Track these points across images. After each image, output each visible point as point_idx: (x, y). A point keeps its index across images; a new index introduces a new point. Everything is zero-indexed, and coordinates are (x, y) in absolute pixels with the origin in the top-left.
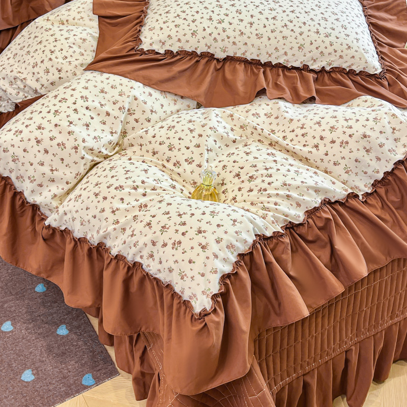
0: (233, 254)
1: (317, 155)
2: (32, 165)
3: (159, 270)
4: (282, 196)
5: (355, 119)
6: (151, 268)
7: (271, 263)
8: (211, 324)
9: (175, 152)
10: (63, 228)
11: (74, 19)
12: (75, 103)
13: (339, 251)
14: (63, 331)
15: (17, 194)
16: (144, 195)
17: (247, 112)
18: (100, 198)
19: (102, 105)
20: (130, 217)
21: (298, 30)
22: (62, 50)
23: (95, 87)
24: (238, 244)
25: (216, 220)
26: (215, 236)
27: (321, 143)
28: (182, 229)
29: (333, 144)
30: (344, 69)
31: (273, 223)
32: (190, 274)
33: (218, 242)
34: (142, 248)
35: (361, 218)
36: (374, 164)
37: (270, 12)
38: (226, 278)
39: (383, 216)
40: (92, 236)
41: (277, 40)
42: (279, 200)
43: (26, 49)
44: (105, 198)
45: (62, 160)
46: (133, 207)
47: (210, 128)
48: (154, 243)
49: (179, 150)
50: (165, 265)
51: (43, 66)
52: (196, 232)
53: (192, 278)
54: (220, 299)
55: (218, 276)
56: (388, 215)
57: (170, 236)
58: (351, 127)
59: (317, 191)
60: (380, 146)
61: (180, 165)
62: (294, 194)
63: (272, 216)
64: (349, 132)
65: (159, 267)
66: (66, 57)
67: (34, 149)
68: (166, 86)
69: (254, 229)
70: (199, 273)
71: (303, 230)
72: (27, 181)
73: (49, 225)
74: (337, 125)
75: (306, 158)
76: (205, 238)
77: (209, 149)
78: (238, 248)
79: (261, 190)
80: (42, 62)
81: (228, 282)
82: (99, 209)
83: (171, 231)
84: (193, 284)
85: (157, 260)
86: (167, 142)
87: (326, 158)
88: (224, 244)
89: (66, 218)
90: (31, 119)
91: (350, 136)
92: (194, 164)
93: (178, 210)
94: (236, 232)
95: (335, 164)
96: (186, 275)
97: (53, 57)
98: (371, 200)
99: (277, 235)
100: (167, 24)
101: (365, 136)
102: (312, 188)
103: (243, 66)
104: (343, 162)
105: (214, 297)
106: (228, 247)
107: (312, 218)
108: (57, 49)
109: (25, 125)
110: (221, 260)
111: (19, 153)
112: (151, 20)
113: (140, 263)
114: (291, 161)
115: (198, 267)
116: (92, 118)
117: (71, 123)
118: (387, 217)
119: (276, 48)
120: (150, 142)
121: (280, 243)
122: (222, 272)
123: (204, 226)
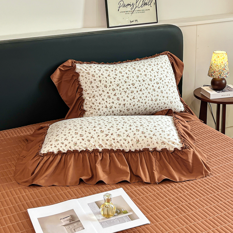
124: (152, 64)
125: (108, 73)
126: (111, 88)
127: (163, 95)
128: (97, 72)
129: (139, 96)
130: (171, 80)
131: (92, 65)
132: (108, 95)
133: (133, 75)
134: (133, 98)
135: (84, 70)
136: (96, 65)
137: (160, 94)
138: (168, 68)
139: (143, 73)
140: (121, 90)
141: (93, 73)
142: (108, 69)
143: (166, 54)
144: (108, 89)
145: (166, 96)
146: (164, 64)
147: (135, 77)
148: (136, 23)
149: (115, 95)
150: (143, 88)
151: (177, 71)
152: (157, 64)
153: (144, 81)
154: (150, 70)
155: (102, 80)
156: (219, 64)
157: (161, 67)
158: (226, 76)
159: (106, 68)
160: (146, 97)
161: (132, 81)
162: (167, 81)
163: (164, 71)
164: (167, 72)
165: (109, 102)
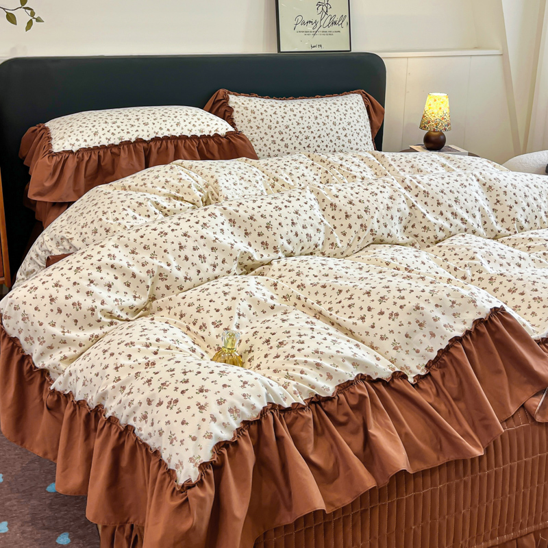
0: (235, 419)
1: (361, 327)
3: (150, 434)
4: (310, 364)
5: (409, 289)
6: (142, 432)
7: (283, 437)
8: (194, 499)
9: (203, 313)
10: (67, 393)
11: (136, 185)
13: (374, 436)
14: (64, 539)
16: (156, 353)
17: (292, 282)
18: (107, 354)
20: (133, 373)
22: (115, 212)
24: (244, 409)
25: (224, 380)
26: (218, 397)
27: (369, 314)
28: (183, 387)
29: (381, 316)
31: (295, 393)
32: (179, 437)
33: (219, 403)
34: (136, 408)
35: (410, 404)
36: (428, 342)
38: (223, 446)
39: (436, 404)
40: (92, 397)
42: (306, 369)
43: (81, 211)
44: (112, 354)
46: (139, 364)
47: (246, 292)
48: (149, 402)
49: (208, 312)
50: (157, 427)
52: (198, 391)
53: (181, 441)
54: (211, 471)
55: (213, 442)
56: (443, 404)
57: (170, 392)
58: (403, 298)
59: (355, 364)
60: (434, 320)
61: (206, 328)
62: (326, 364)
63: (295, 386)
64: (401, 302)
65: (150, 429)
66: (118, 219)
69: (267, 395)
70: (190, 436)
71: (332, 407)
73: (54, 389)
74: (388, 295)
75: (351, 331)
76: (206, 398)
77: (241, 313)
78: (243, 413)
79: (288, 357)
80: (92, 222)
81: (225, 451)
82: (103, 366)
83: (171, 387)
84: (181, 450)
85: (149, 421)
86: (197, 304)
87: (372, 332)
88: (226, 406)
89: (71, 379)
91: (401, 307)
92: (221, 328)
93: (184, 367)
94: (244, 395)
95: (382, 338)
96: (175, 438)
97: (104, 218)
98: (423, 384)
99: (296, 407)
101: (418, 308)
102: (349, 359)
104: (391, 337)
105: (203, 466)
106: (231, 411)
107: (344, 394)
108: (110, 211)
110: (219, 425)
113: (132, 427)
114: (332, 330)
118: (443, 407)
120: (179, 304)
121: (300, 418)
122: (219, 438)
123: (207, 385)
124: (339, 103)
125: (274, 110)
126: (277, 130)
127: (352, 145)
128: (259, 107)
129: (316, 144)
130: (364, 128)
131: (252, 98)
132: (272, 139)
133: (309, 114)
134: (308, 146)
135: (240, 104)
136: (258, 99)
137: (347, 145)
138: (360, 111)
139: (324, 114)
140: (292, 134)
141: (253, 108)
142: (275, 105)
143: (359, 93)
144: (272, 131)
145: (355, 147)
146: (355, 104)
147: (313, 118)
148: (320, 49)
149: (282, 140)
150: (323, 133)
151: (373, 119)
152: (346, 104)
153: (324, 124)
154: (335, 110)
155: (265, 118)
156: (435, 111)
157: (351, 108)
158: (445, 129)
159: (271, 103)
160: (327, 146)
161: (307, 122)
162: (358, 127)
163: (354, 113)
164: (360, 116)
165: (272, 149)
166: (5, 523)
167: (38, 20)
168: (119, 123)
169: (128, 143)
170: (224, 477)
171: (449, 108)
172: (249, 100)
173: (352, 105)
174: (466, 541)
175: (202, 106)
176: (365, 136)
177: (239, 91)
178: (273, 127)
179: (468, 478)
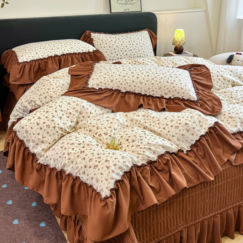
0: (121, 171)
1: (164, 132)
2: (34, 134)
3: (87, 179)
4: (147, 149)
5: (182, 117)
6: (84, 179)
7: (140, 177)
8: (109, 202)
9: (100, 130)
10: (45, 164)
11: (60, 76)
12: (56, 108)
13: (173, 175)
14: (43, 225)
15: (26, 148)
16: (83, 147)
17: (134, 114)
18: (63, 149)
19: (68, 109)
20: (76, 156)
21: (158, 81)
22: (53, 88)
23: (66, 101)
24: (124, 167)
25: (115, 156)
26: (114, 163)
27: (167, 127)
28: (99, 160)
29: (172, 127)
30: (180, 98)
31: (142, 160)
32: (101, 180)
33: (115, 165)
34: (80, 169)
35: (185, 162)
36: (191, 137)
37: (146, 73)
38: (118, 182)
39: (195, 161)
40: (58, 166)
41: (149, 85)
42: (145, 150)
43: (37, 89)
44: (65, 149)
45: (48, 132)
46: (78, 152)
47: (116, 120)
48: (85, 167)
49: (101, 129)
50: (90, 176)
51: (44, 95)
52: (105, 161)
53: (101, 181)
54: (114, 192)
55: (114, 181)
56: (198, 161)
57: (94, 163)
58: (180, 120)
59: (164, 147)
60: (193, 128)
61: (101, 136)
62: (152, 148)
63: (142, 157)
64: (179, 122)
65: (87, 177)
66: (55, 92)
67: (36, 127)
68: (98, 103)
69: (132, 161)
70: (105, 179)
71: (156, 164)
72: (31, 142)
73: (39, 163)
74: (174, 119)
75: (160, 134)
76: (109, 164)
77: (115, 129)
78: (124, 169)
79: (137, 146)
80: (44, 94)
81: (119, 184)
82: (62, 153)
83: (94, 161)
84: (102, 184)
85: (86, 174)
86: (96, 126)
87: (169, 134)
88: (117, 166)
89: (47, 159)
90: (36, 114)
91: (180, 124)
92: (108, 135)
93: (98, 152)
94: (124, 162)
95: (173, 136)
96: (99, 180)
97: (49, 91)
98: (190, 154)
99: (143, 165)
100: (100, 77)
101: (186, 124)
102: (161, 145)
103: (134, 95)
104: (176, 136)
105: (111, 190)
106: (119, 168)
107: (161, 159)
108: (51, 88)
109: (33, 117)
110: (115, 174)
111: (29, 129)
112: (93, 76)
113: (79, 177)
114: (152, 134)
115: (104, 176)
116: (63, 115)
117: (53, 116)
118: (198, 162)
119: (149, 88)
120: (89, 126)
121: (145, 169)
122: (116, 179)
123: (109, 159)
124: (138, 35)
125: (111, 39)
126: (113, 48)
127: (145, 53)
128: (104, 38)
129: (130, 54)
130: (149, 45)
131: (101, 34)
132: (111, 52)
133: (126, 41)
134: (127, 55)
135: (96, 37)
136: (104, 35)
137: (143, 53)
138: (148, 38)
139: (133, 40)
140: (119, 49)
141: (102, 39)
142: (111, 37)
143: (146, 30)
145: (146, 54)
146: (145, 35)
147: (128, 42)
148: (128, 11)
149: (115, 52)
150: (132, 49)
151: (153, 41)
152: (141, 35)
153: (133, 45)
154: (137, 38)
155: (108, 43)
156: (179, 37)
157: (144, 37)
158: (183, 45)
159: (109, 36)
160: (134, 54)
161: (125, 44)
162: (147, 45)
163: (145, 39)
164: (147, 40)
165: (111, 56)
166: (17, 220)
167: (7, 3)
168: (46, 48)
169: (51, 57)
170: (119, 194)
171: (185, 35)
172: (100, 35)
173: (144, 36)
174: (207, 212)
175: (79, 38)
176: (150, 49)
177: (96, 31)
178: (111, 47)
179: (208, 188)
